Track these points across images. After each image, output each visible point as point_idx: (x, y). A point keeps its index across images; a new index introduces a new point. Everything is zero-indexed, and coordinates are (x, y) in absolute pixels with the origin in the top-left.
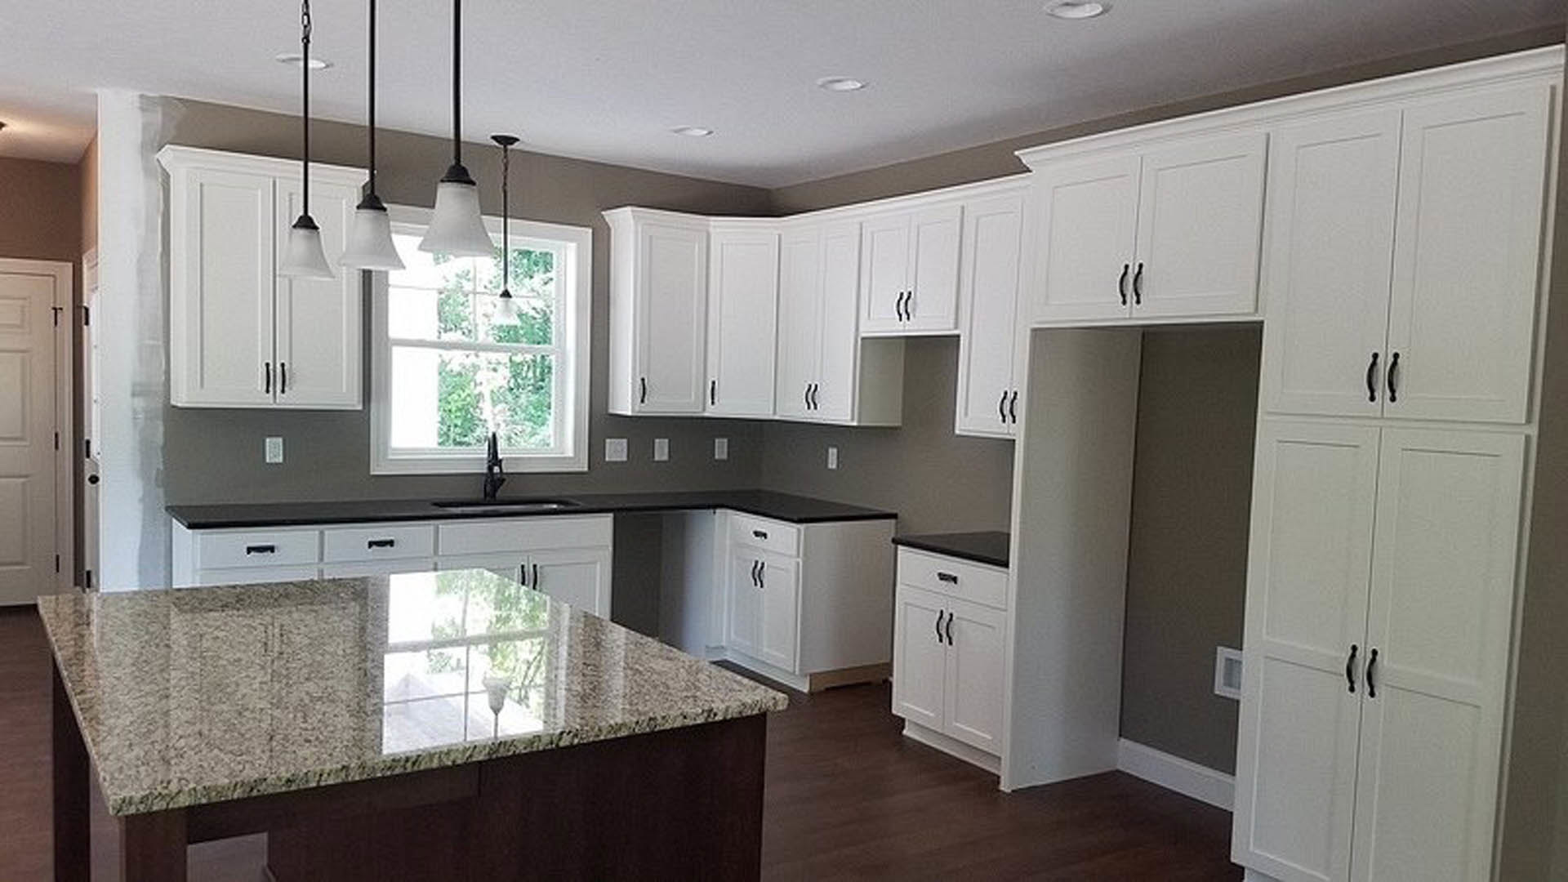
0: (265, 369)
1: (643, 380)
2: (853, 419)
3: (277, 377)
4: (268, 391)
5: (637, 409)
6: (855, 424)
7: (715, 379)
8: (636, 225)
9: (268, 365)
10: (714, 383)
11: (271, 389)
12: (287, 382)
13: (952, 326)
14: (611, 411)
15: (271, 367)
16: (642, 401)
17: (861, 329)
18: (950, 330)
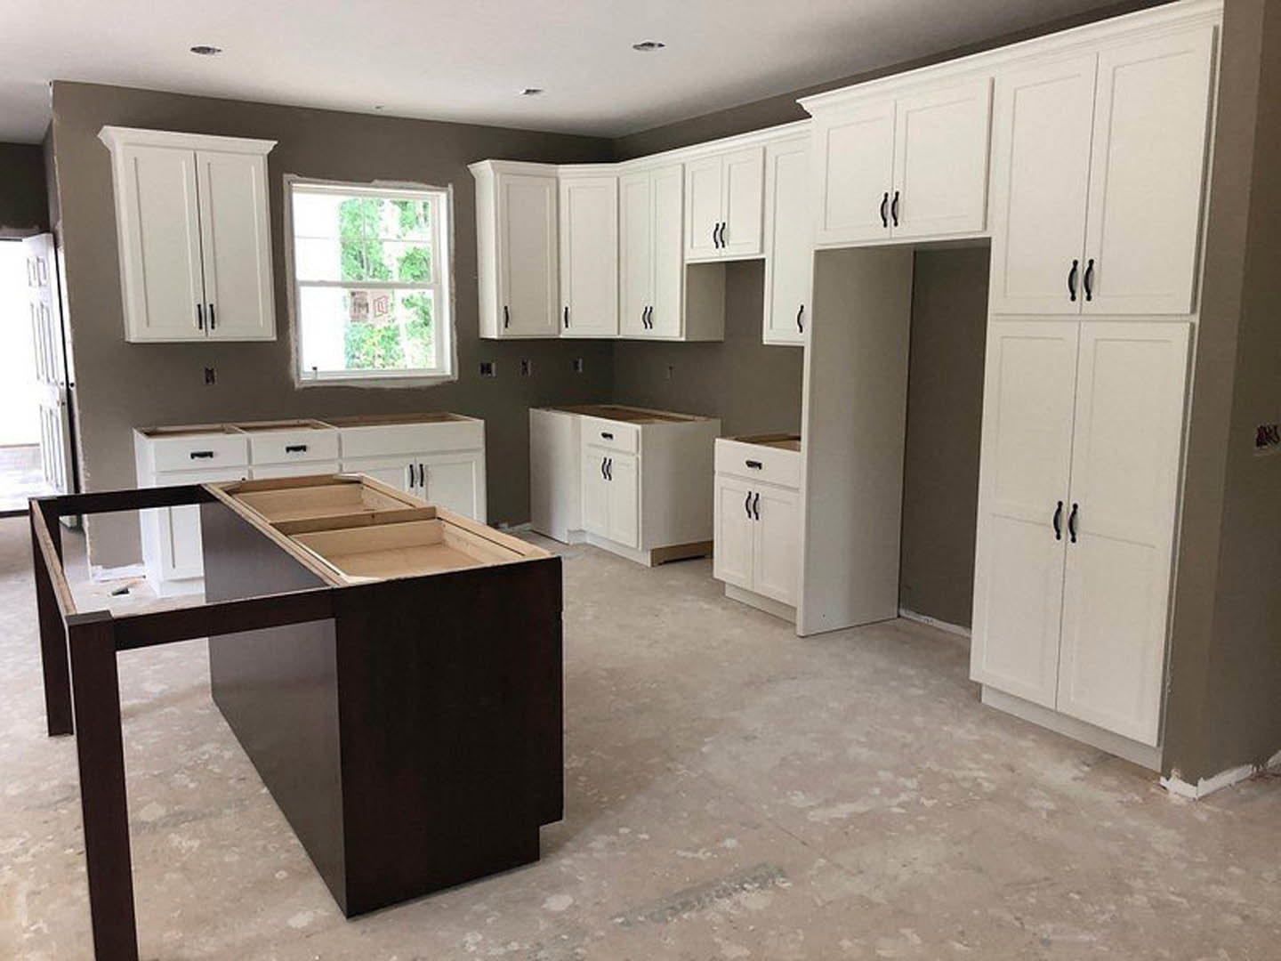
0: (197, 309)
1: (506, 308)
2: (681, 336)
3: (207, 315)
4: (201, 328)
5: (502, 333)
6: (683, 339)
7: (567, 305)
8: (495, 175)
9: (199, 306)
10: (566, 309)
11: (204, 326)
12: (216, 319)
13: (758, 251)
14: (483, 336)
15: (202, 307)
16: (506, 326)
17: (686, 257)
18: (756, 254)
